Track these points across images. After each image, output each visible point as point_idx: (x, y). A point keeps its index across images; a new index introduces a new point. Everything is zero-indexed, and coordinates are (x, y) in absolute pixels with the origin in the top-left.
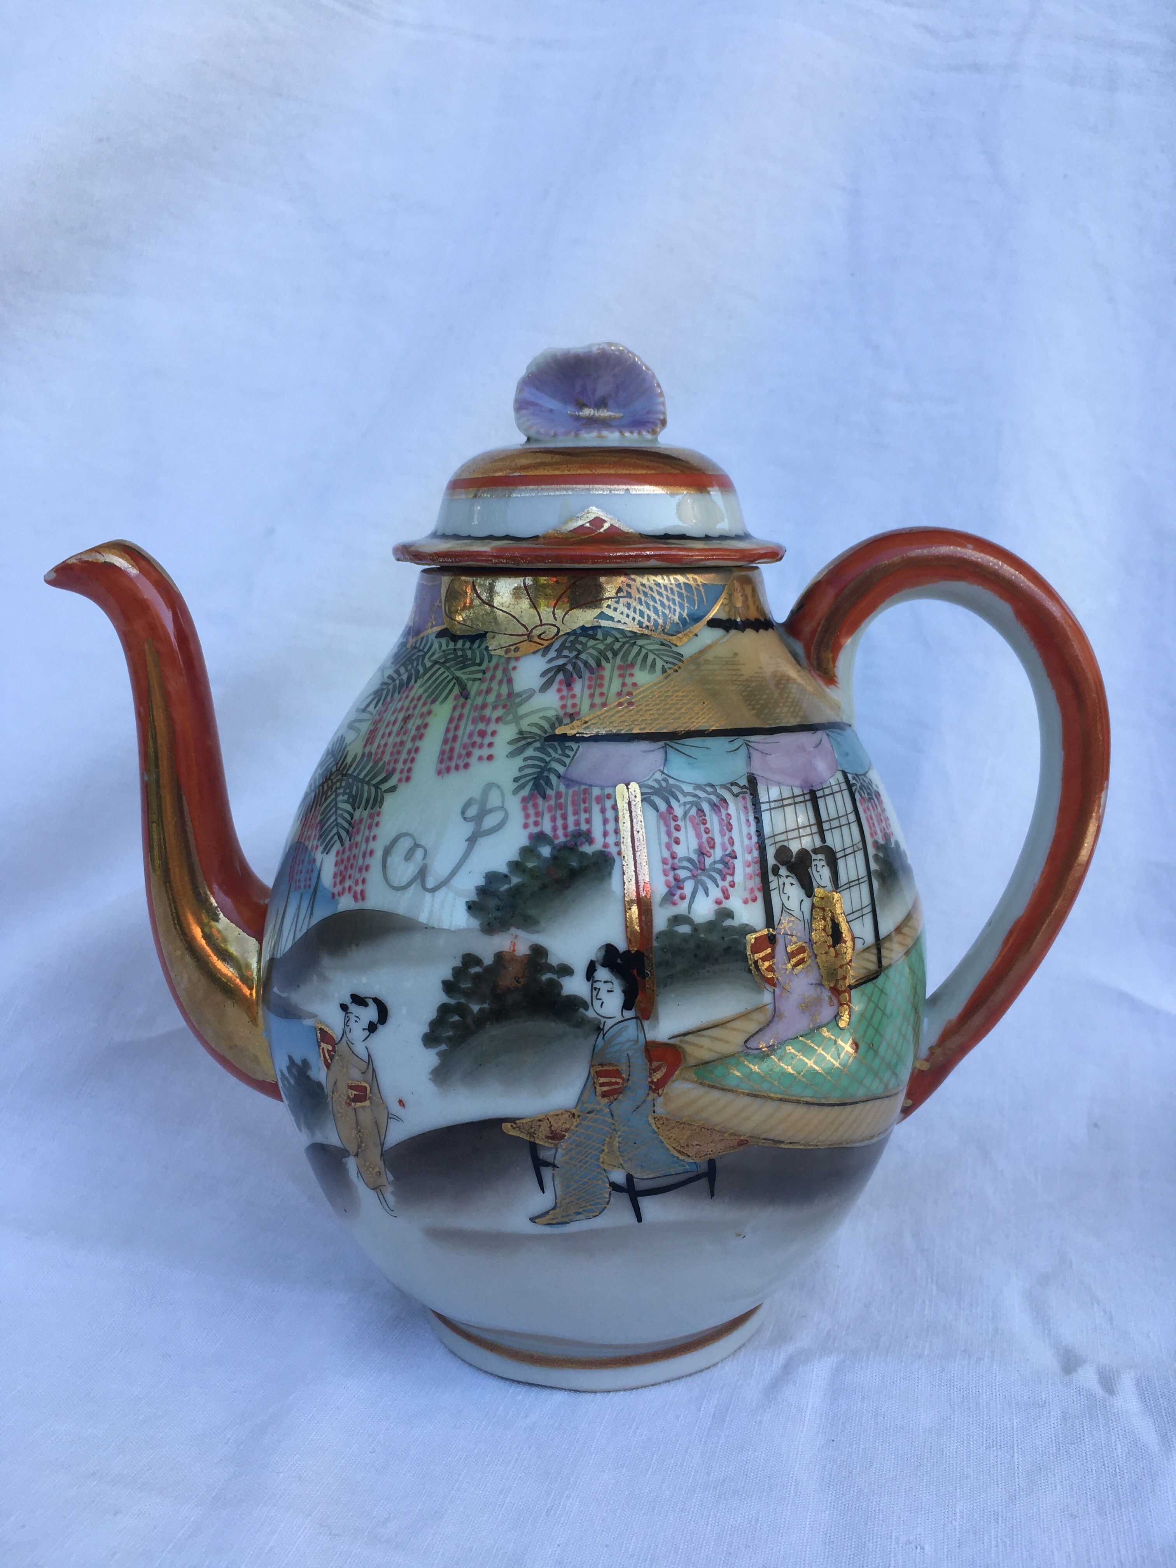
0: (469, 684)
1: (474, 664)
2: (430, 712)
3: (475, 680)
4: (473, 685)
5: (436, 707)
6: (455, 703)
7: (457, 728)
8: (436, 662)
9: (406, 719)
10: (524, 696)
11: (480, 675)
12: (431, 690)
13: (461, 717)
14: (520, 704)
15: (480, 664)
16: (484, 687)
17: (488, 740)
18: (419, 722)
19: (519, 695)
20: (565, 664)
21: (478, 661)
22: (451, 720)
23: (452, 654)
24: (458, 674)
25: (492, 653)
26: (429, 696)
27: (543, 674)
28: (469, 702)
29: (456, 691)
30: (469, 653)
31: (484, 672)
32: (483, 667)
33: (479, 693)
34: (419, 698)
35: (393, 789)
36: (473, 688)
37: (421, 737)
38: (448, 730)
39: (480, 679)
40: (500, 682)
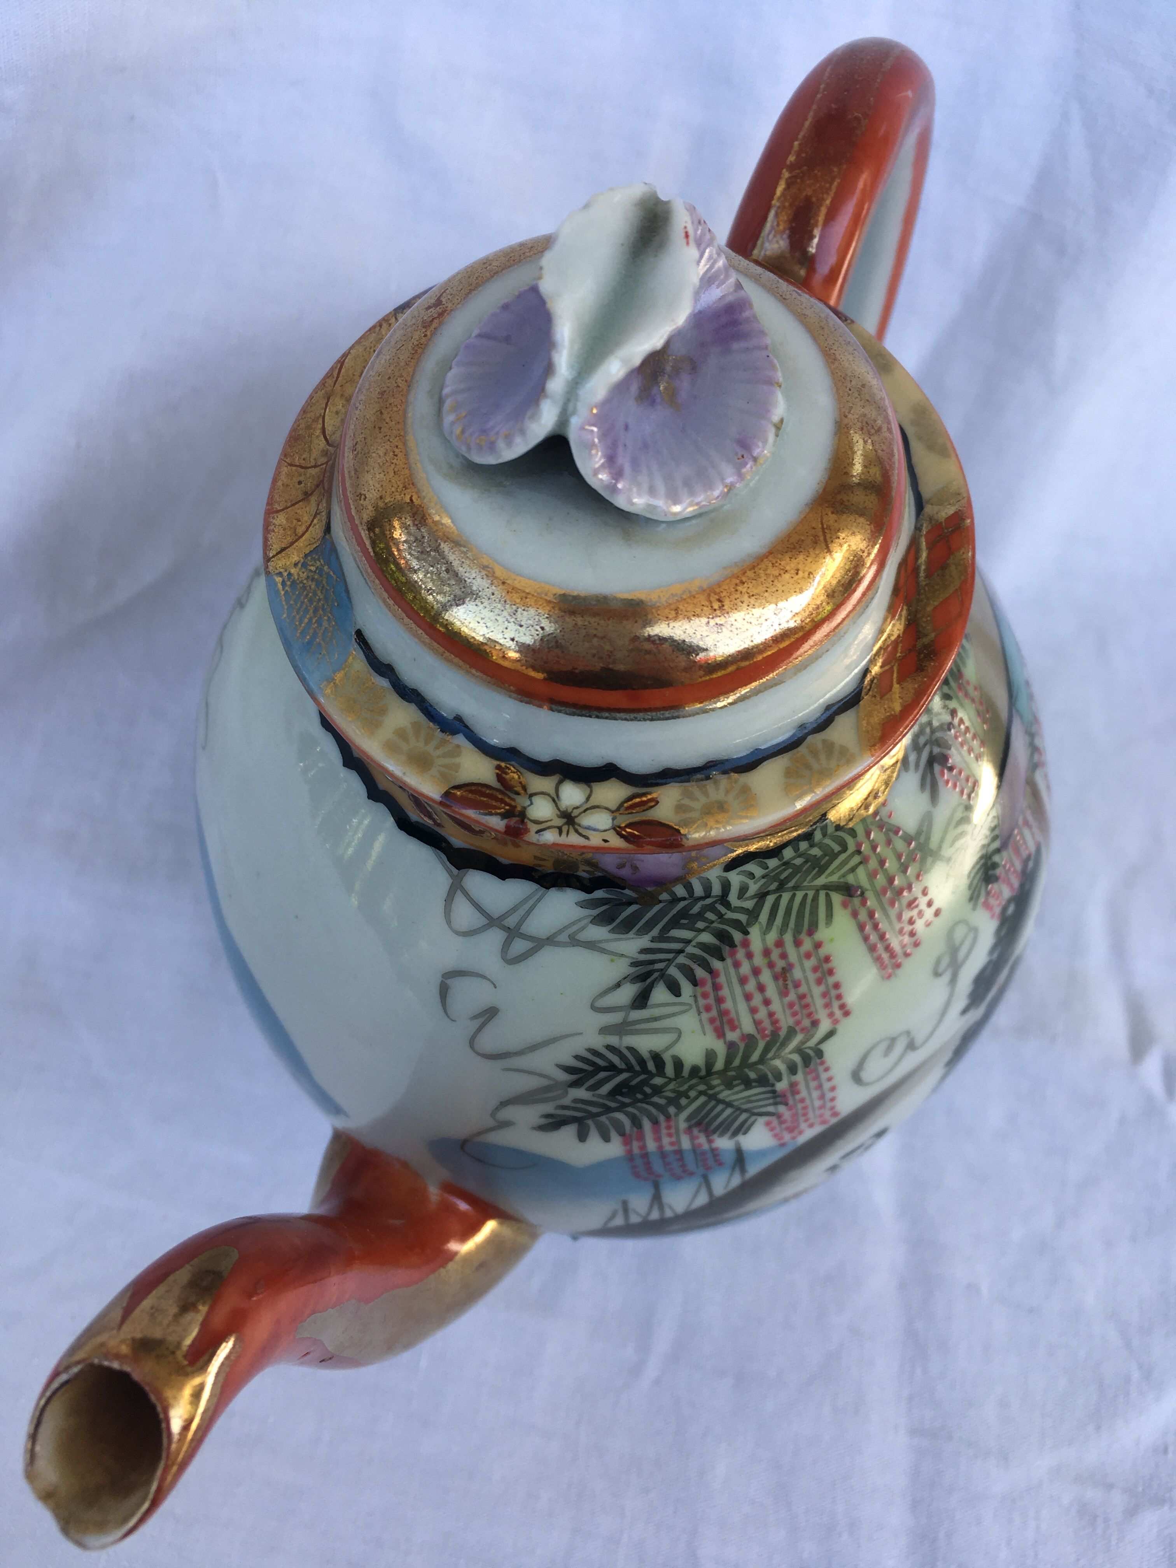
0: (851, 879)
1: (835, 856)
2: (818, 945)
3: (853, 870)
4: (856, 877)
5: (823, 933)
6: (849, 910)
7: (876, 927)
8: (762, 896)
9: (783, 976)
10: (925, 829)
11: (856, 859)
12: (792, 924)
13: (871, 915)
14: (928, 838)
15: (845, 848)
16: (873, 864)
17: (923, 901)
18: (809, 964)
19: (919, 833)
20: (931, 752)
21: (837, 848)
22: (861, 927)
23: (785, 870)
24: (822, 880)
25: (851, 825)
26: (798, 931)
27: (923, 785)
28: (869, 894)
29: (837, 898)
30: (816, 851)
31: (859, 852)
32: (851, 848)
33: (872, 875)
34: (779, 944)
35: (831, 1034)
36: (861, 877)
37: (831, 972)
38: (866, 939)
39: (861, 863)
40: (889, 842)
